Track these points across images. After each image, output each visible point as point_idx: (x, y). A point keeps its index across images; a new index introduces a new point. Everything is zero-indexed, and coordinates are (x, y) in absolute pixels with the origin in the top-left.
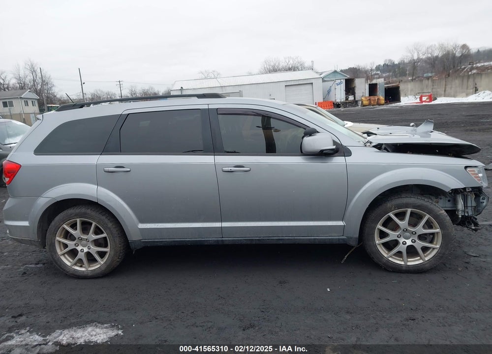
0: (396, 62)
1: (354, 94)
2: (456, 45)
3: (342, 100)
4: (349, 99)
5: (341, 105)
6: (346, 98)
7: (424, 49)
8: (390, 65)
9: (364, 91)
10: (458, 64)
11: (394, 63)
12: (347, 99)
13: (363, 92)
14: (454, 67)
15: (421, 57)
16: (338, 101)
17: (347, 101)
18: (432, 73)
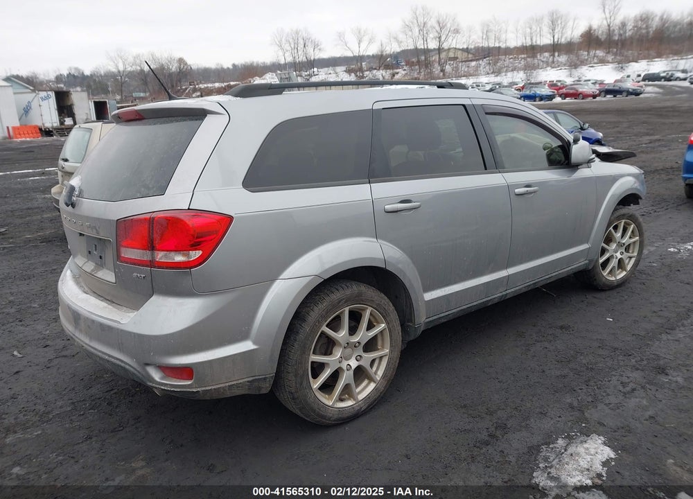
0: (87, 73)
1: (72, 115)
2: (171, 58)
3: (55, 125)
4: (66, 123)
5: (55, 132)
6: (60, 120)
7: (131, 59)
8: (77, 76)
9: (88, 112)
10: (176, 84)
11: (83, 73)
12: (62, 123)
13: (87, 114)
14: (173, 86)
15: (129, 69)
16: (48, 125)
17: (63, 127)
18: (145, 92)
